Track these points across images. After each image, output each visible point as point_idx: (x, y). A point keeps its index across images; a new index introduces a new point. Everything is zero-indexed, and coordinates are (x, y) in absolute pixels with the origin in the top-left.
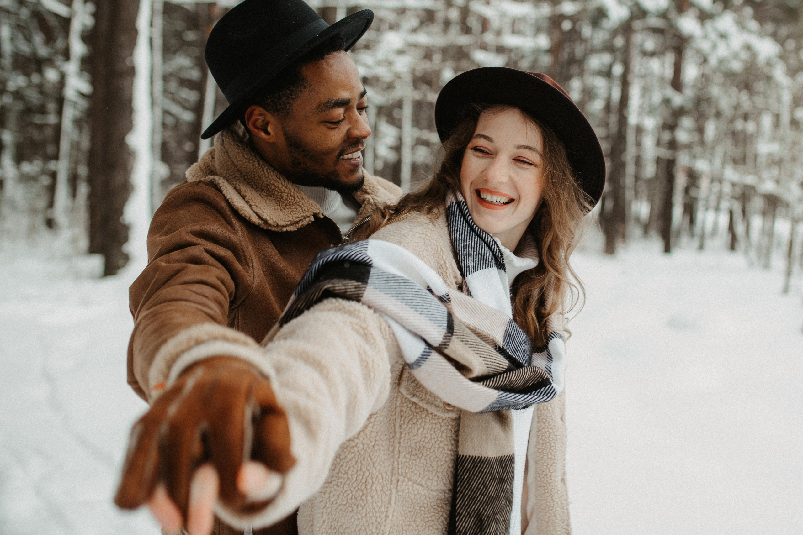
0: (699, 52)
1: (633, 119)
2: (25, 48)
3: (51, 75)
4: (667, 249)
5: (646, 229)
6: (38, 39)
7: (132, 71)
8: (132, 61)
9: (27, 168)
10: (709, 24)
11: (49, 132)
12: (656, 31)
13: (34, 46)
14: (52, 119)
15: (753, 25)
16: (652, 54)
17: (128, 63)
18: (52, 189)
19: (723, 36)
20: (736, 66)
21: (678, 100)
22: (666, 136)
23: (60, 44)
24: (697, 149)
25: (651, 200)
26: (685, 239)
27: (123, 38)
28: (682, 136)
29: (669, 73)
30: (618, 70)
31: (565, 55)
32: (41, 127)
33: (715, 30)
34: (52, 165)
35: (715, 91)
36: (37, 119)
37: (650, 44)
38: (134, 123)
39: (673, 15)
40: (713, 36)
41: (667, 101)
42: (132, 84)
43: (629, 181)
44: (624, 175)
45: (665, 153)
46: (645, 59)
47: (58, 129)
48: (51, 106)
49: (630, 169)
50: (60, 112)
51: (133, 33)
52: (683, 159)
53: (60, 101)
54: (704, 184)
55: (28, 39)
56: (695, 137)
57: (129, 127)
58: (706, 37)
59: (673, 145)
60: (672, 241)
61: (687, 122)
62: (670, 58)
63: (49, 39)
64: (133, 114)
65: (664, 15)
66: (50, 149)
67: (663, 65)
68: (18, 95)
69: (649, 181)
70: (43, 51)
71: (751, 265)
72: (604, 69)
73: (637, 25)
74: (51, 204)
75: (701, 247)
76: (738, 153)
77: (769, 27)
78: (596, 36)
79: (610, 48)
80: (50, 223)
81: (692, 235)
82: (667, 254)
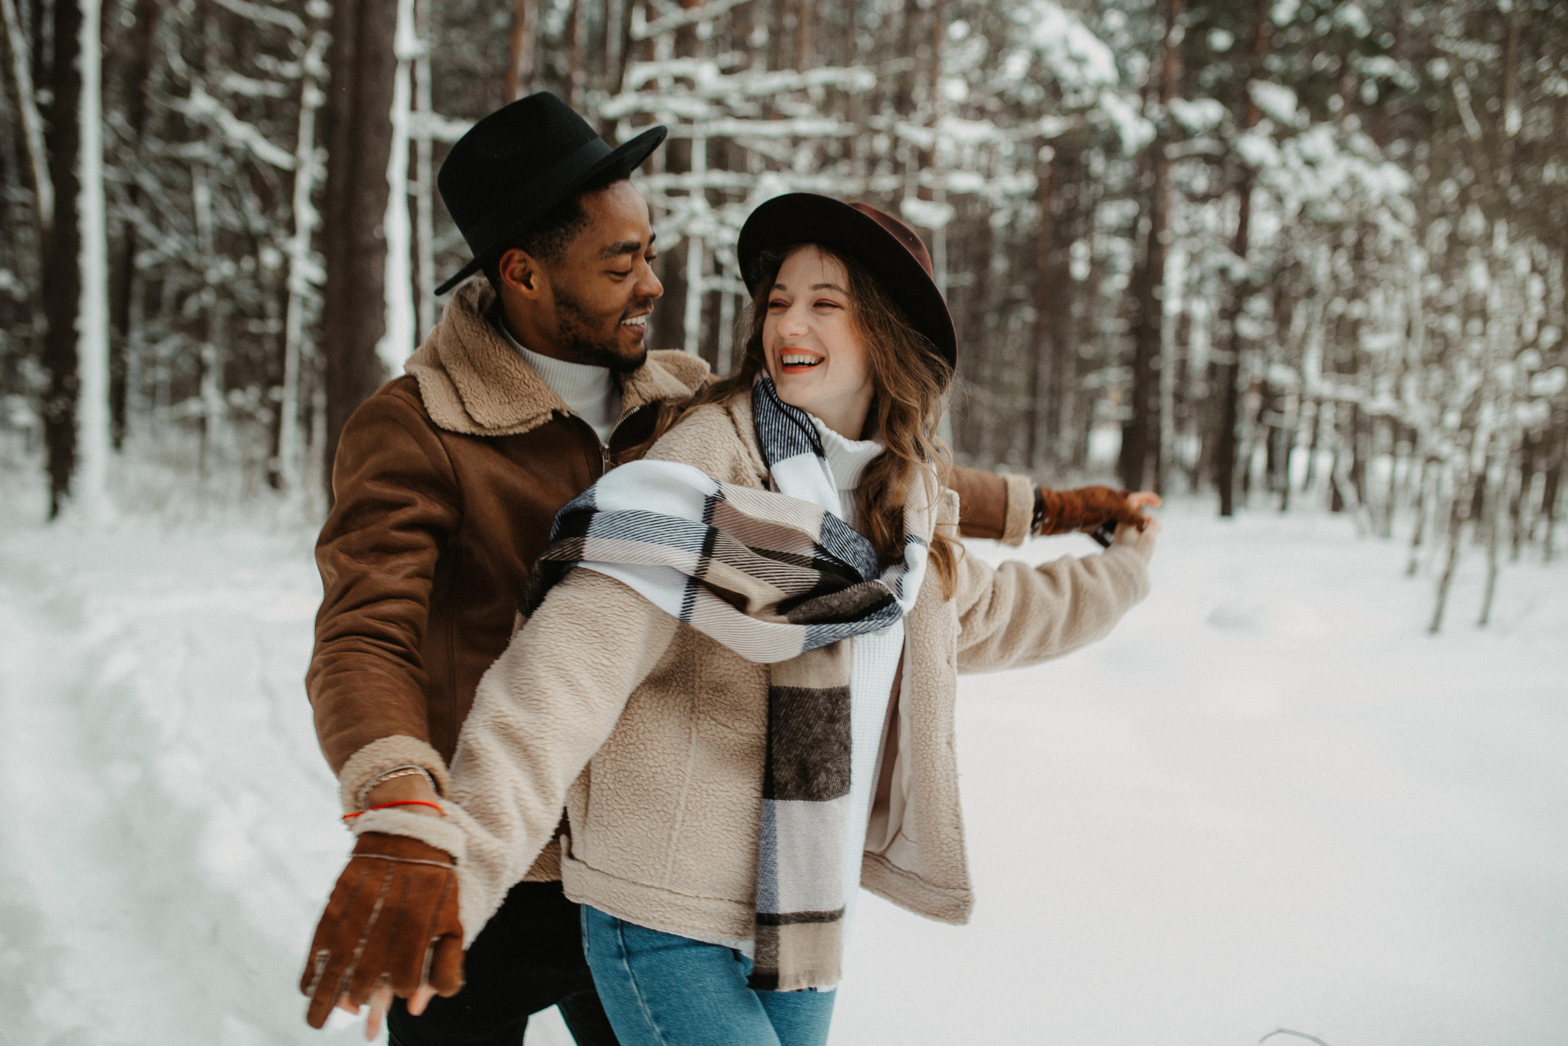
0: (1269, 188)
1: (1173, 306)
2: (233, 220)
3: (270, 258)
4: (1226, 510)
5: (1194, 476)
6: (251, 204)
7: (382, 247)
8: (382, 231)
9: (239, 398)
10: (1290, 146)
11: (270, 346)
12: (1207, 159)
13: (245, 216)
14: (273, 326)
15: (1362, 143)
16: (1203, 199)
17: (376, 234)
18: (275, 429)
19: (1310, 163)
20: (1334, 211)
21: (1240, 270)
22: (1224, 330)
23: (281, 212)
24: (1275, 350)
25: (1203, 434)
26: (1257, 496)
27: (369, 198)
28: (1247, 328)
29: (1231, 225)
30: (1145, 226)
31: (1057, 206)
32: (258, 338)
33: (1300, 153)
34: (275, 394)
35: (1304, 252)
36: (254, 326)
37: (1201, 182)
38: (387, 323)
39: (1230, 131)
40: (1295, 163)
41: (1223, 272)
42: (383, 266)
43: (1167, 403)
44: (1158, 393)
45: (1224, 357)
46: (1193, 208)
47: (281, 338)
48: (272, 306)
49: (1168, 381)
50: (283, 316)
51: (384, 188)
52: (1254, 367)
53: (283, 296)
54: (1290, 405)
55: (237, 207)
56: (1271, 328)
57: (380, 330)
58: (1284, 165)
59: (1235, 343)
60: (1236, 494)
61: (1259, 305)
62: (1232, 203)
63: (268, 205)
64: (386, 311)
65: (1216, 131)
66: (272, 371)
67: (1221, 217)
68: (224, 290)
69: (1199, 403)
70: (258, 223)
71: (1361, 533)
72: (1127, 225)
73: (1173, 150)
74: (275, 451)
75: (1284, 507)
76: (1344, 354)
77: (1399, 147)
78: (1112, 172)
79: (1131, 191)
80: (274, 480)
81: (1270, 488)
82: (1226, 518)
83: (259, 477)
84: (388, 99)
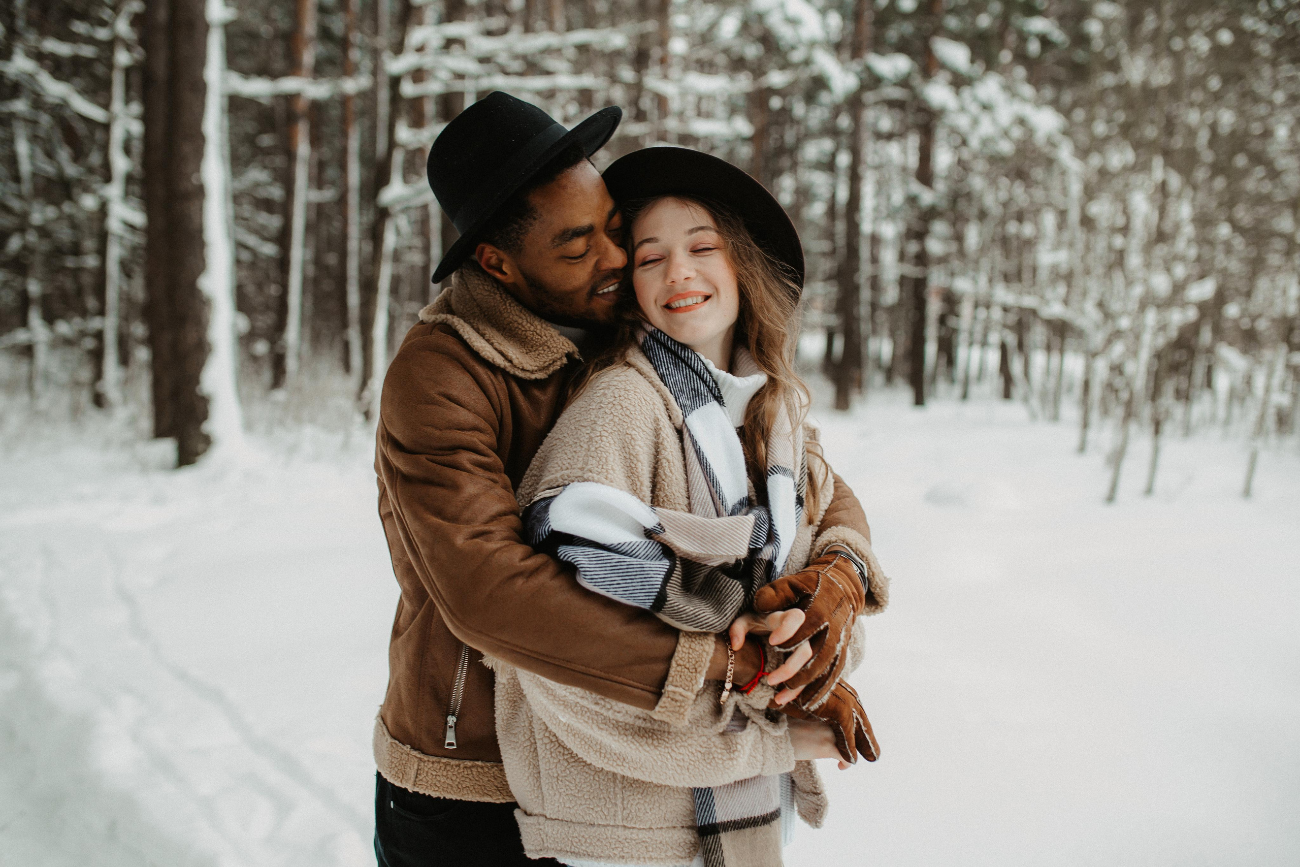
0: (954, 131)
1: (866, 227)
2: (49, 169)
3: (89, 202)
4: (919, 400)
5: (889, 374)
6: (64, 154)
7: (200, 192)
8: (199, 179)
9: (63, 328)
10: (966, 92)
11: (87, 280)
12: (892, 104)
13: (59, 163)
14: (91, 261)
15: (1027, 90)
16: (889, 137)
17: (194, 181)
18: (97, 356)
19: (986, 107)
20: (1006, 147)
21: (927, 197)
22: (913, 248)
23: (95, 159)
24: (956, 264)
25: (893, 335)
26: (942, 386)
27: (187, 148)
28: (935, 246)
29: (913, 161)
30: (844, 160)
31: (771, 143)
32: (77, 272)
33: (975, 99)
34: (95, 323)
35: (977, 183)
36: (70, 262)
37: (886, 123)
38: (207, 260)
39: (917, 81)
40: (974, 108)
41: (912, 200)
42: (201, 210)
43: (864, 310)
44: (858, 302)
45: (911, 270)
46: (881, 144)
47: (101, 274)
48: (89, 244)
49: (865, 294)
50: (102, 252)
51: (199, 140)
52: (937, 279)
53: (103, 237)
54: (966, 309)
55: (50, 155)
56: (953, 247)
57: (201, 266)
58: (963, 109)
59: (922, 259)
60: (926, 388)
61: (940, 227)
62: (913, 141)
63: (79, 154)
64: (205, 250)
65: (904, 82)
66: (91, 303)
67: (904, 151)
68: (44, 232)
69: (891, 310)
70: (71, 170)
71: (1033, 416)
72: (825, 160)
73: (869, 97)
74: (98, 375)
75: (965, 396)
76: (1010, 266)
77: (1048, 92)
78: (811, 115)
79: (831, 131)
80: (99, 400)
81: (952, 380)
82: (919, 407)
83: (85, 397)
84: (201, 60)
